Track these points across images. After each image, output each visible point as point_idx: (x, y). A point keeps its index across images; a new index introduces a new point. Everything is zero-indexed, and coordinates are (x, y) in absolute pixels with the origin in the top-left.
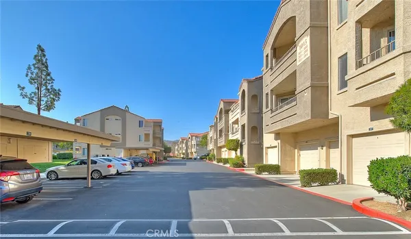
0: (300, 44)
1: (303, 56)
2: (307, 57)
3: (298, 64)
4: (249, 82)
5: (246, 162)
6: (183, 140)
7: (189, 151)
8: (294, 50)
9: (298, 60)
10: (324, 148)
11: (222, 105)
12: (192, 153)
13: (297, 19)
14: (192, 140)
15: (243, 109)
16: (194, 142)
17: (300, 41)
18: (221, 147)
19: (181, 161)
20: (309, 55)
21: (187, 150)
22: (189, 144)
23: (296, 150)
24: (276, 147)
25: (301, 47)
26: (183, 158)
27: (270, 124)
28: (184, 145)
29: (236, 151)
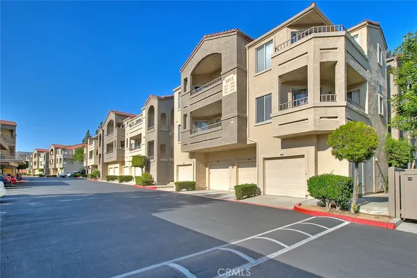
0: (227, 79)
1: (229, 90)
2: (234, 91)
3: (224, 95)
4: (160, 100)
5: (155, 180)
6: (39, 152)
7: (51, 167)
8: (220, 82)
9: (223, 92)
10: (235, 167)
11: (112, 117)
12: (56, 169)
13: (223, 57)
14: (56, 153)
15: (150, 124)
16: (59, 156)
17: (225, 77)
18: (108, 164)
19: (38, 179)
20: (236, 90)
21: (47, 166)
22: (52, 157)
23: (207, 169)
24: (191, 165)
25: (227, 81)
26: (41, 176)
27: (188, 143)
28: (42, 159)
29: (142, 168)
